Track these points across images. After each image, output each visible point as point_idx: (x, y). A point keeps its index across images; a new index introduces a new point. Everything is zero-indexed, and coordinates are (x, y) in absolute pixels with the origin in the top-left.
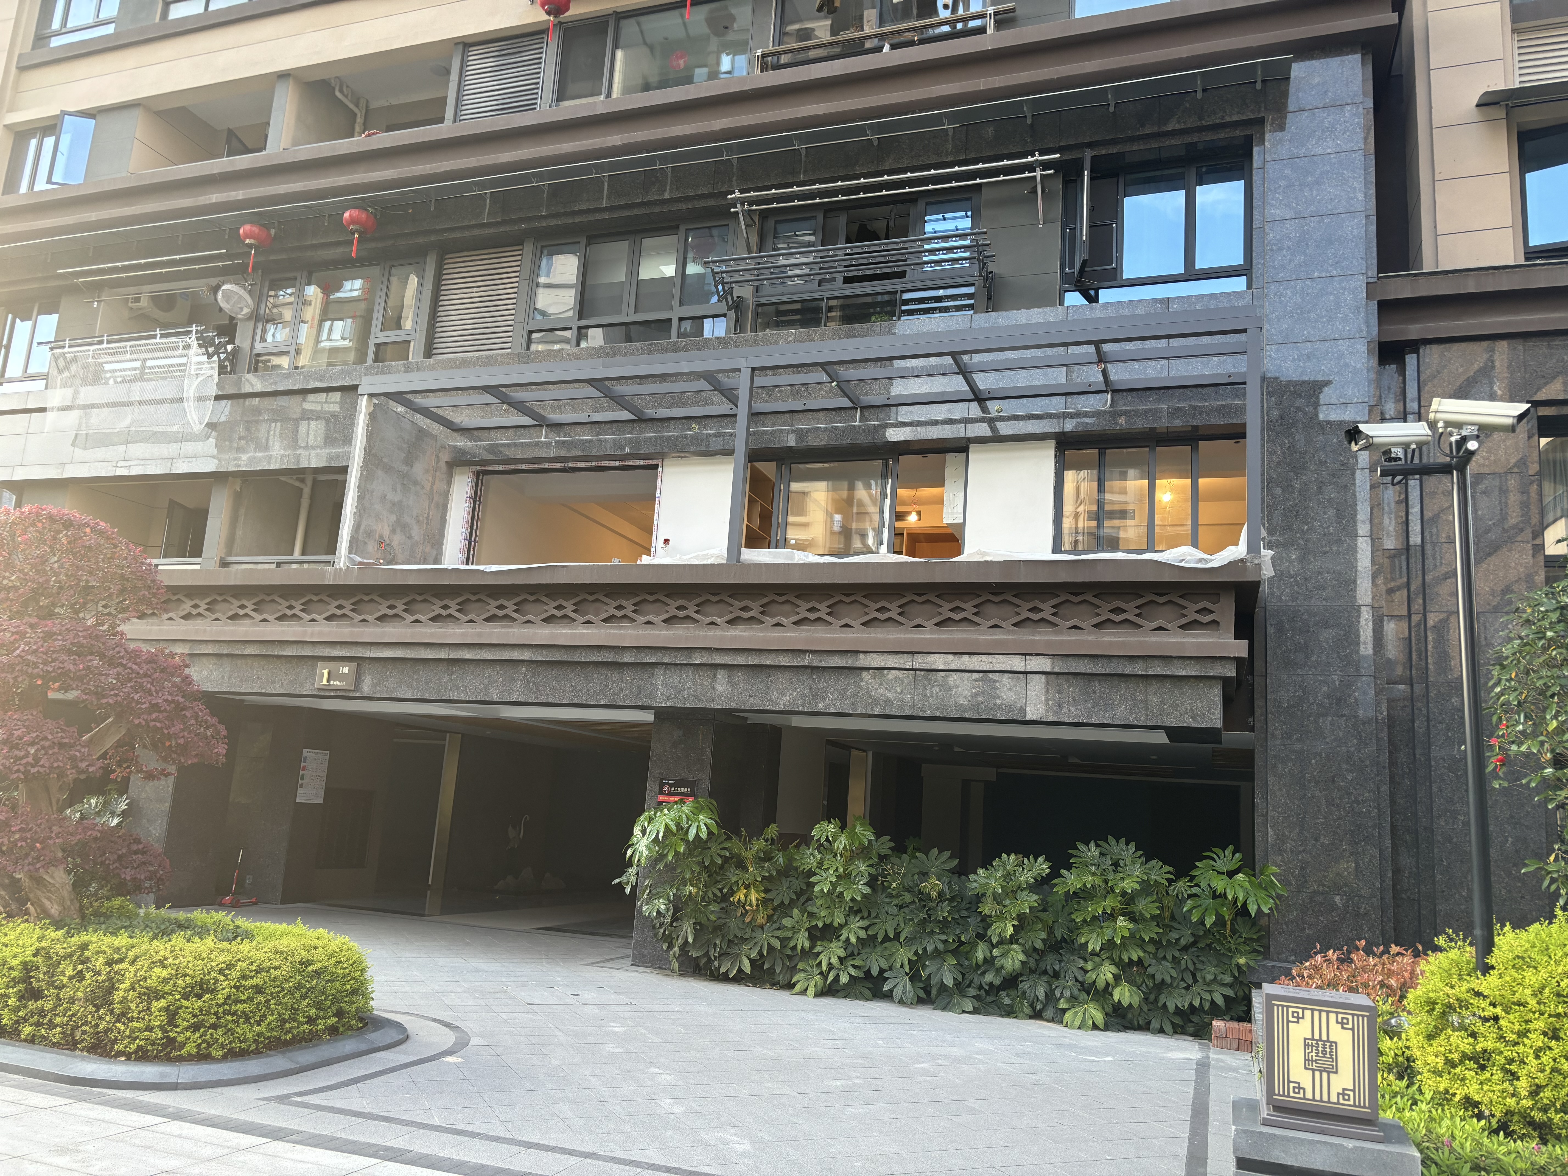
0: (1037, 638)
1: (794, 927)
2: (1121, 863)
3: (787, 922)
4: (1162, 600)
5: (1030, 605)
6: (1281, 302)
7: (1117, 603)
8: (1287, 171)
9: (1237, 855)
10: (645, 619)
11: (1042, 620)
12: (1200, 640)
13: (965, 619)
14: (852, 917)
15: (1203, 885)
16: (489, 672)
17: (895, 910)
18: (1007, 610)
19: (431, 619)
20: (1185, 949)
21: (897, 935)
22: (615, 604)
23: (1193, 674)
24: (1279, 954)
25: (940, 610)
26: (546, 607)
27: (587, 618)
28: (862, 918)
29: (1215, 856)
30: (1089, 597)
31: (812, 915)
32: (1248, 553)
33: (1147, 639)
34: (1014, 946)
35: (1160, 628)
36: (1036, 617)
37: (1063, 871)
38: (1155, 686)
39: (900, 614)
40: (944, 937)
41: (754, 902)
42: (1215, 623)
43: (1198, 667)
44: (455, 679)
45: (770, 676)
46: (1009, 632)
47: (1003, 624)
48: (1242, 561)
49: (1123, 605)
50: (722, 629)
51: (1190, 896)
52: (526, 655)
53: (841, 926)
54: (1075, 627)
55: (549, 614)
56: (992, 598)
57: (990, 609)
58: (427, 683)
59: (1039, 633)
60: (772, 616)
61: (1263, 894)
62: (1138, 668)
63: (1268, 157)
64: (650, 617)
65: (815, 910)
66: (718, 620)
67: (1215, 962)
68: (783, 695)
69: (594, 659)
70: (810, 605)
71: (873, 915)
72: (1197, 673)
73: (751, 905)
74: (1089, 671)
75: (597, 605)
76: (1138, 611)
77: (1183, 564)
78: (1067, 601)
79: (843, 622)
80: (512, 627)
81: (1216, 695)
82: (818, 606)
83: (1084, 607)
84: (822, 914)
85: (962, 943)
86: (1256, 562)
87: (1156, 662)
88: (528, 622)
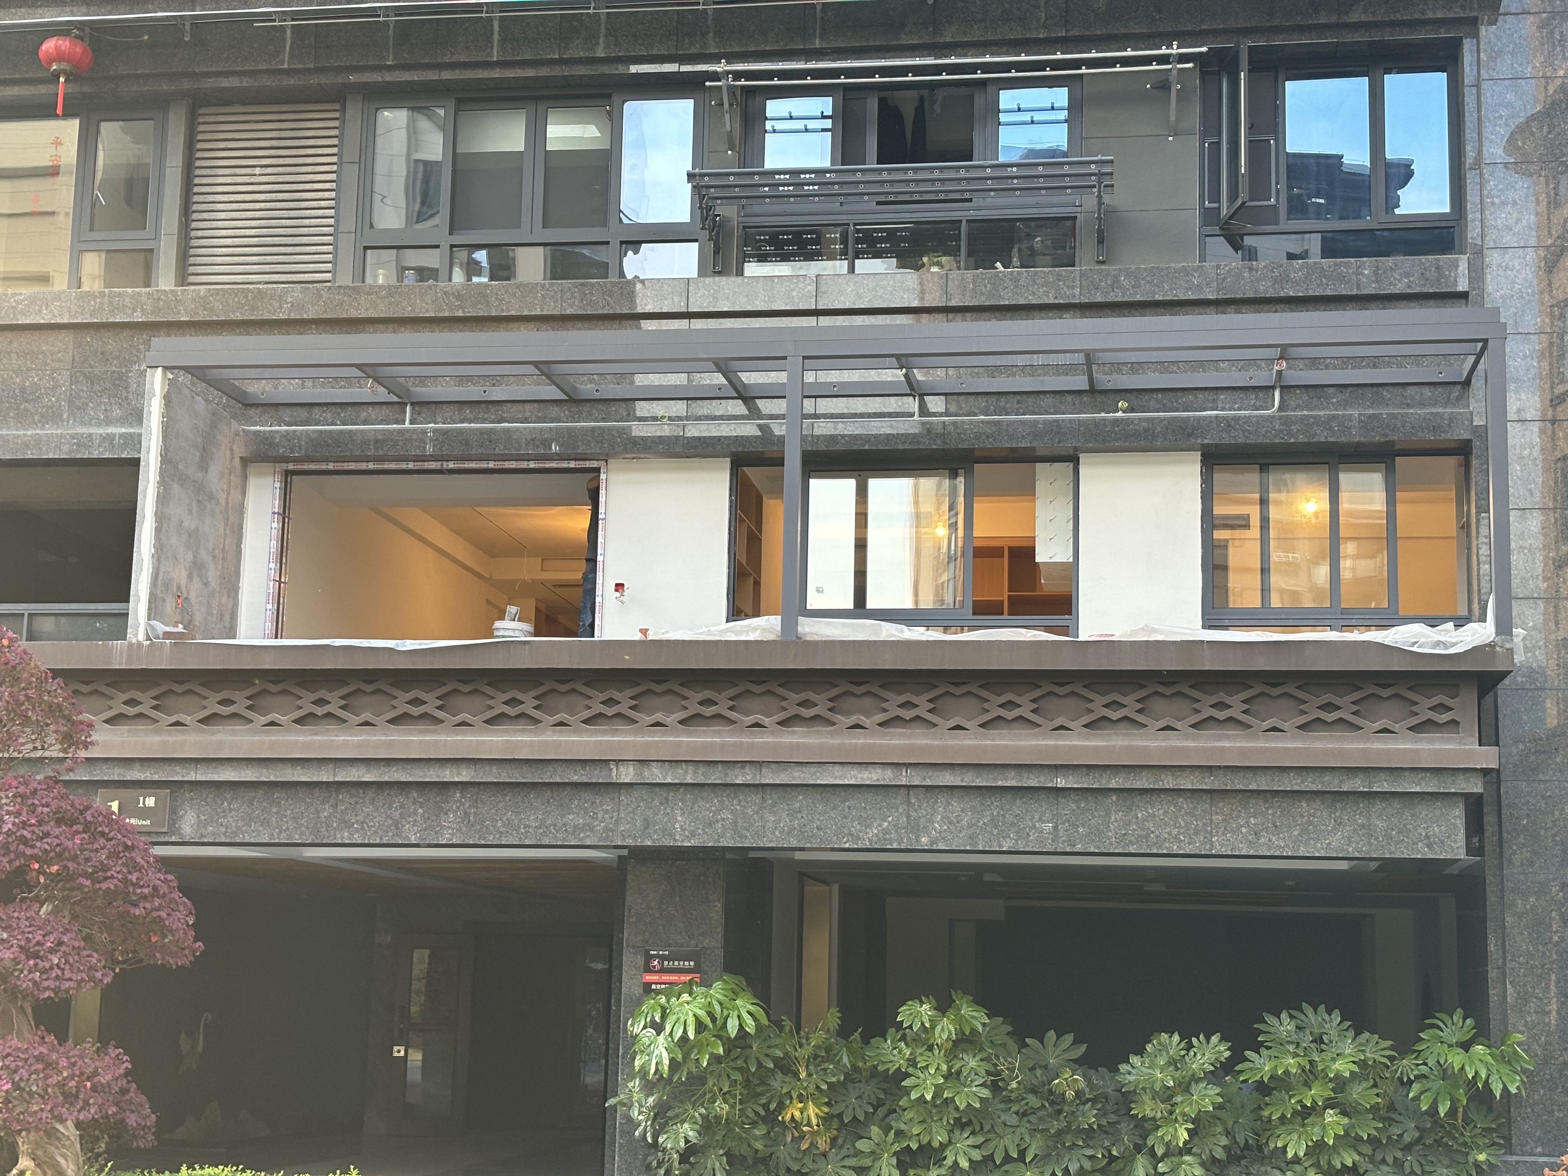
0: (1227, 744)
1: (873, 1152)
2: (1325, 1038)
3: (862, 1145)
4: (1385, 693)
5: (1214, 700)
6: (1507, 277)
7: (1328, 697)
8: (1510, 97)
9: (1468, 1021)
10: (652, 719)
11: (1231, 719)
12: (1437, 746)
13: (1126, 718)
14: (957, 1133)
15: (1431, 1062)
16: (399, 799)
17: (1013, 1120)
18: (1183, 706)
19: (296, 721)
20: (1408, 1148)
21: (1022, 1153)
22: (602, 697)
23: (1429, 790)
24: (1522, 1145)
25: (1090, 706)
26: (491, 702)
27: (558, 717)
28: (973, 1133)
29: (1441, 1024)
30: (1291, 689)
31: (899, 1134)
32: (1497, 634)
33: (1368, 745)
34: (1187, 1158)
35: (1385, 731)
36: (1222, 715)
37: (1249, 1054)
38: (1379, 806)
39: (1034, 711)
40: (1089, 1152)
41: (814, 1121)
42: (1454, 723)
43: (1435, 781)
44: (343, 812)
45: (846, 800)
46: (1187, 736)
47: (1178, 725)
48: (1492, 645)
49: (1336, 701)
50: (772, 733)
51: (1417, 1077)
52: (465, 775)
53: (943, 1146)
54: (1274, 729)
55: (496, 712)
56: (1161, 689)
57: (1158, 705)
58: (295, 819)
59: (1227, 737)
60: (847, 713)
61: (1505, 1070)
62: (1358, 784)
63: (1484, 75)
64: (659, 716)
65: (903, 1127)
66: (766, 721)
67: (1446, 1161)
68: (869, 826)
69: (575, 778)
70: (903, 698)
71: (987, 1128)
72: (1435, 790)
73: (809, 1124)
74: (1296, 788)
75: (573, 698)
76: (1355, 708)
77: (1415, 649)
78: (1263, 694)
79: (953, 722)
80: (435, 732)
81: (1457, 816)
82: (915, 700)
83: (1284, 702)
84: (915, 1131)
85: (1112, 1159)
86: (1508, 646)
87: (1382, 775)
88: (463, 724)
